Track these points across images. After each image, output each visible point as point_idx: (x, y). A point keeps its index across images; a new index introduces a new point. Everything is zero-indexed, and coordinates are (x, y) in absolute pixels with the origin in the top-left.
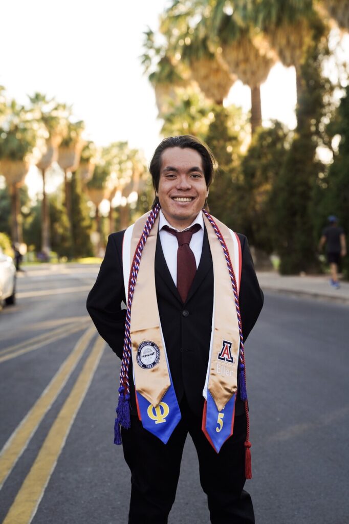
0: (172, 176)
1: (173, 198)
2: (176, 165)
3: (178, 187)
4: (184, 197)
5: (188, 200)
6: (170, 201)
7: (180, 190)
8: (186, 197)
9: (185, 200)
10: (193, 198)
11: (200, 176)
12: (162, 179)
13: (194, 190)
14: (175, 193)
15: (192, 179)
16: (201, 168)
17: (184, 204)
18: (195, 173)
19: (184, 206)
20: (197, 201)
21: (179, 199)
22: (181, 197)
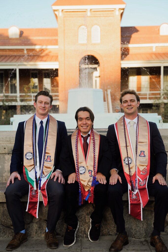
0: (81, 120)
1: (82, 127)
2: (82, 117)
3: (83, 123)
4: (85, 126)
5: (86, 127)
6: (81, 128)
7: (83, 124)
8: (86, 126)
9: (85, 127)
10: (88, 126)
11: (89, 119)
12: (78, 121)
13: (88, 124)
14: (82, 125)
15: (87, 121)
16: (89, 117)
17: (85, 128)
18: (88, 119)
19: (85, 129)
20: (89, 127)
21: (84, 127)
22: (84, 126)
